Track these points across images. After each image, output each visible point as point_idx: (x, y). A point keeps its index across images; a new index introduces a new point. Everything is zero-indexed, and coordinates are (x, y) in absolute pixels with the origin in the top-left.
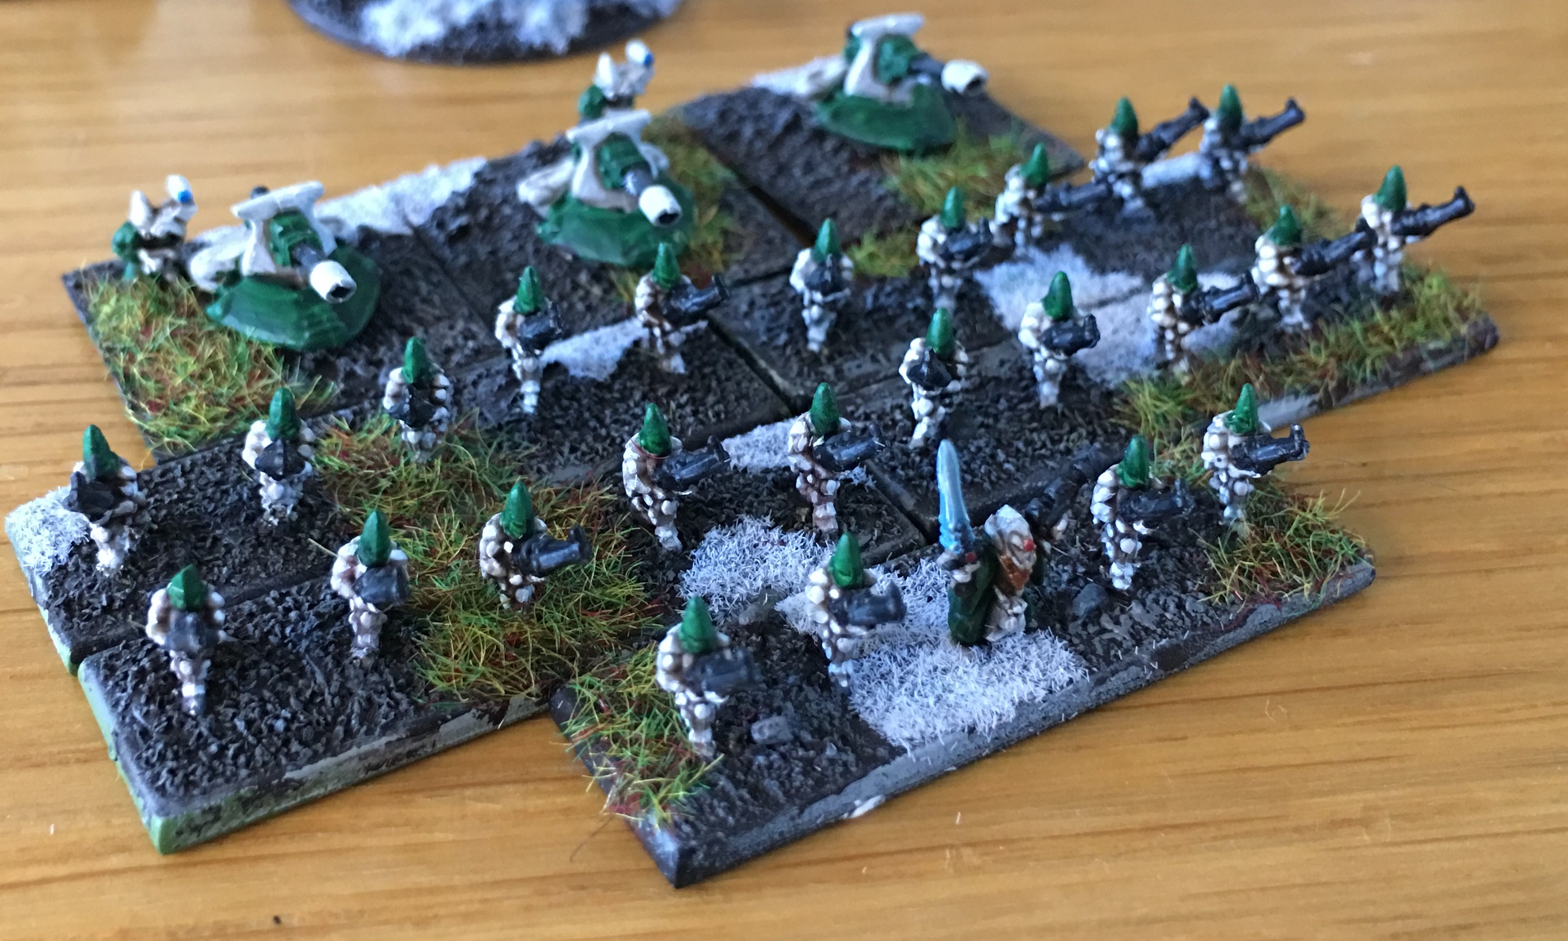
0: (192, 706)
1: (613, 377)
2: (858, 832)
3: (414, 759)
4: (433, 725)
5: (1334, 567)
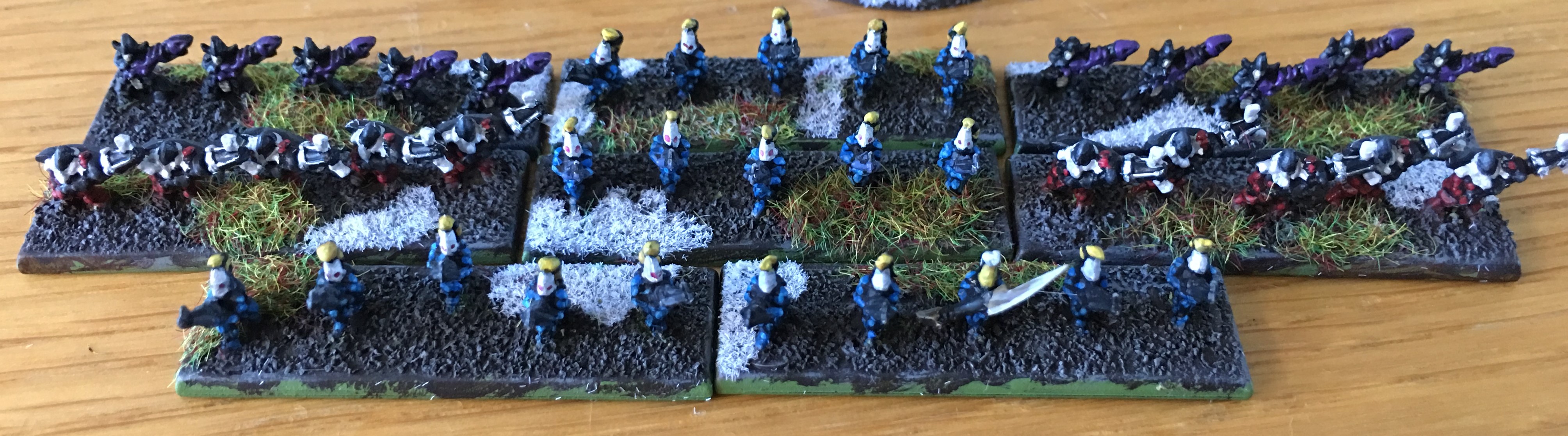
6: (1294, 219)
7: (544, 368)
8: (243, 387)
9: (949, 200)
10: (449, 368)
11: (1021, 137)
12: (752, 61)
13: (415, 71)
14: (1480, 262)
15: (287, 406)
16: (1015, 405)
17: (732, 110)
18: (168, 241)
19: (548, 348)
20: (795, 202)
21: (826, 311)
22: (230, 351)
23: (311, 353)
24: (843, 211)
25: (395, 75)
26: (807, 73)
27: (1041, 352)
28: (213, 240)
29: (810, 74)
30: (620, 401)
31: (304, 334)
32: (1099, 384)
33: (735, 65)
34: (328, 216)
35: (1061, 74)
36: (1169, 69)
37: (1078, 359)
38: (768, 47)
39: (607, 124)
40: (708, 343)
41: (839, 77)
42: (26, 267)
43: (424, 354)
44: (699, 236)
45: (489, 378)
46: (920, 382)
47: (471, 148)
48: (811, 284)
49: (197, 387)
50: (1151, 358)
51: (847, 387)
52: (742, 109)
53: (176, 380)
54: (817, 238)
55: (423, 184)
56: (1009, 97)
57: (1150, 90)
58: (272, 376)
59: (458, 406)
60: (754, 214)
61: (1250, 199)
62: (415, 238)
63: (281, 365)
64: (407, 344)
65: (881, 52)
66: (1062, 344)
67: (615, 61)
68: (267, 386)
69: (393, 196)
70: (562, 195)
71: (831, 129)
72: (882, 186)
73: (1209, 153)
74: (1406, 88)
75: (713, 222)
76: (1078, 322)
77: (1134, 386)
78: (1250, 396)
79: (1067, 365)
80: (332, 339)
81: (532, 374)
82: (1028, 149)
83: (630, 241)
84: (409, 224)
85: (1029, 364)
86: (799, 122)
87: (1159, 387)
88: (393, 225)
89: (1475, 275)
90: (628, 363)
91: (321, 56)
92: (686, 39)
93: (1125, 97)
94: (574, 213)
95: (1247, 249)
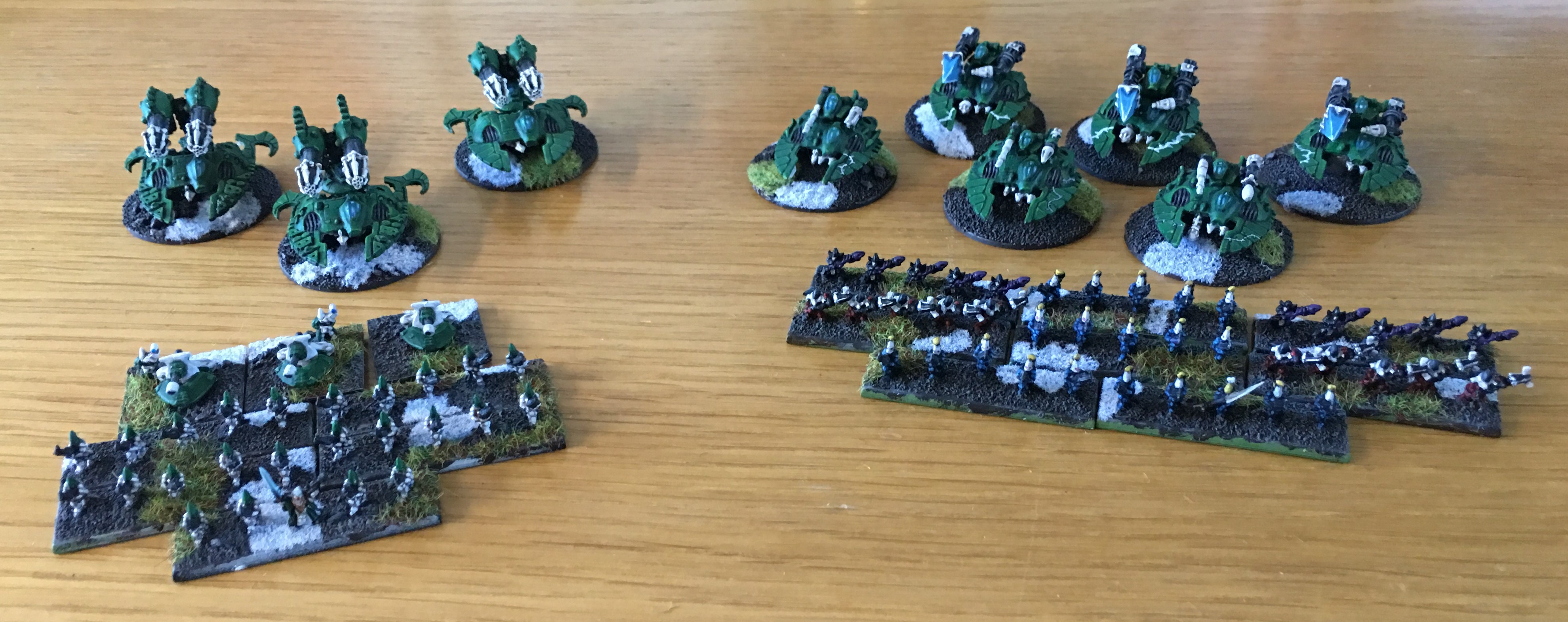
0: (75, 515)
1: (265, 426)
2: (235, 574)
3: (133, 538)
4: (139, 529)
5: (421, 516)
6: (1388, 394)
7: (1020, 404)
8: (890, 395)
9: (1215, 365)
10: (979, 399)
11: (1256, 346)
12: (1123, 298)
13: (965, 279)
14: (1479, 425)
15: (906, 406)
16: (1235, 451)
17: (1113, 315)
18: (852, 338)
19: (1023, 397)
20: (1140, 356)
21: (1150, 401)
22: (885, 380)
23: (920, 385)
24: (1163, 362)
25: (956, 280)
26: (1150, 305)
27: (1250, 429)
28: (873, 338)
29: (1153, 306)
30: (1053, 424)
31: (916, 378)
32: (1275, 445)
33: (1114, 298)
34: (922, 336)
35: (1281, 319)
36: (1336, 321)
37: (1268, 433)
38: (1134, 288)
39: (1051, 315)
40: (1094, 406)
41: (1167, 309)
42: (790, 341)
43: (968, 392)
44: (1093, 365)
45: (996, 405)
46: (1191, 433)
47: (992, 313)
48: (1144, 389)
49: (871, 393)
50: (1302, 438)
51: (1156, 431)
52: (1117, 316)
53: (862, 389)
54: (1149, 372)
55: (964, 329)
56: (1254, 329)
57: (1326, 332)
58: (903, 391)
59: (980, 416)
60: (1120, 360)
61: (1366, 381)
62: (961, 349)
63: (907, 388)
64: (960, 388)
65: (1191, 297)
66: (1261, 427)
67: (1058, 286)
68: (901, 396)
69: (952, 331)
70: (1030, 341)
71: (1160, 330)
72: (1183, 355)
73: (1347, 357)
74: (1463, 347)
75: (1100, 361)
76: (1270, 419)
77: (1292, 448)
78: (1348, 462)
79: (1262, 436)
80: (928, 381)
81: (1015, 406)
82: (1259, 351)
83: (1060, 363)
84: (959, 344)
85: (1243, 433)
86: (1145, 325)
87: (1304, 450)
88: (952, 343)
89: (1477, 431)
90: (1058, 408)
91: (923, 268)
92: (1094, 279)
93: (1314, 334)
94: (1034, 349)
95: (1361, 404)
